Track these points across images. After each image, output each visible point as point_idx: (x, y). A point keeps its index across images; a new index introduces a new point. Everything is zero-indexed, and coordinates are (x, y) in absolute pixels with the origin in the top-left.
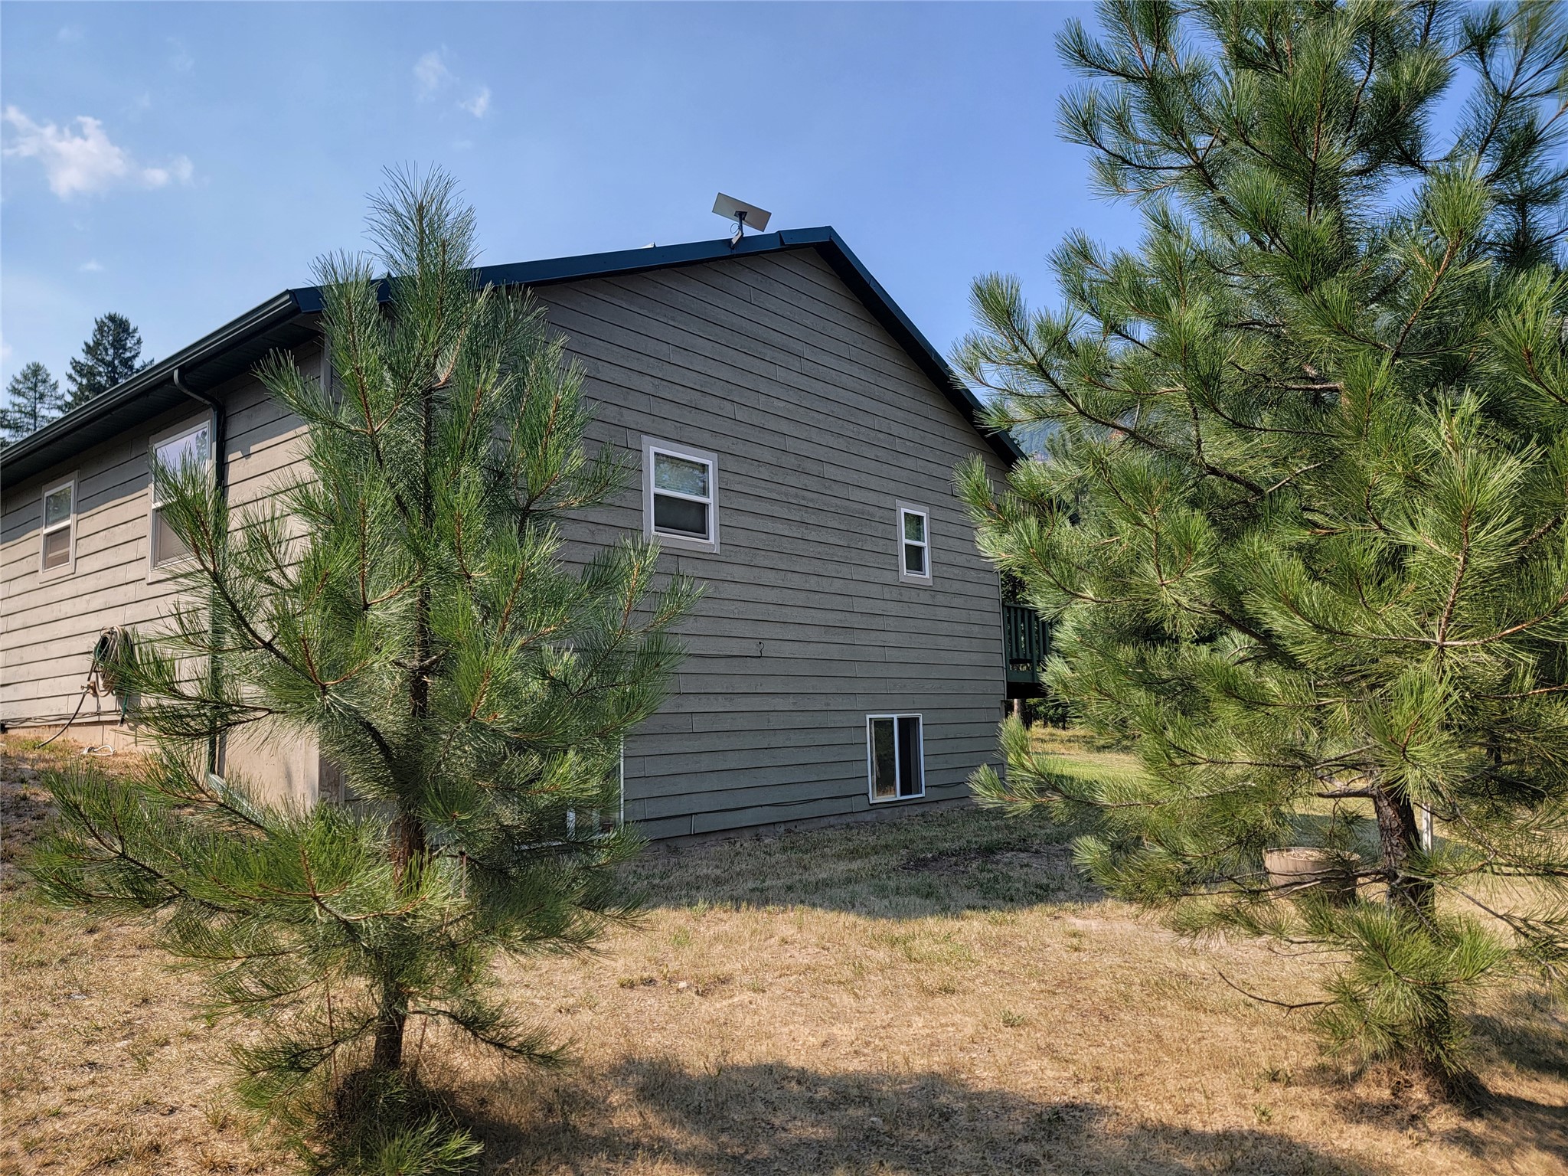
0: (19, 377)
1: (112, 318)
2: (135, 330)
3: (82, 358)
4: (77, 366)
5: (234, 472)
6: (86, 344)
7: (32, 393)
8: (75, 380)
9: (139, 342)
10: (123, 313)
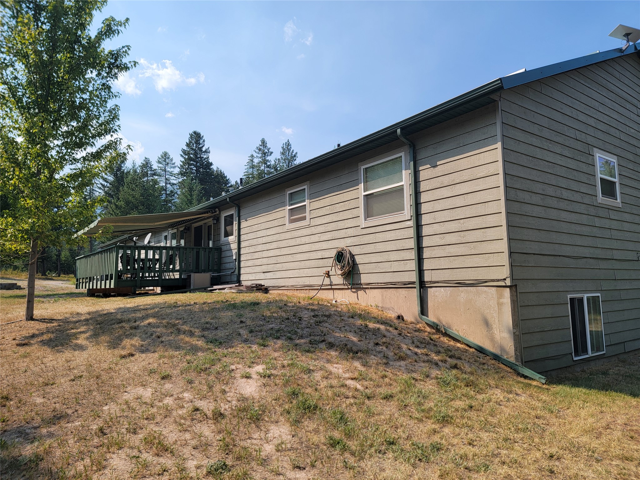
0: (160, 157)
1: (195, 133)
2: (203, 137)
3: (185, 148)
4: (184, 151)
5: (423, 175)
6: (187, 143)
7: (164, 163)
8: (183, 156)
9: (204, 141)
10: (198, 131)
